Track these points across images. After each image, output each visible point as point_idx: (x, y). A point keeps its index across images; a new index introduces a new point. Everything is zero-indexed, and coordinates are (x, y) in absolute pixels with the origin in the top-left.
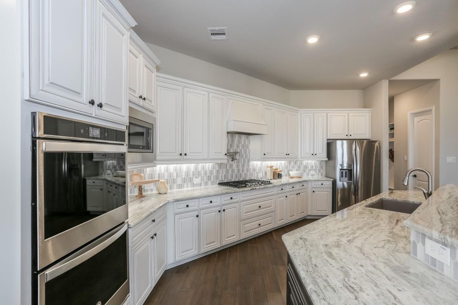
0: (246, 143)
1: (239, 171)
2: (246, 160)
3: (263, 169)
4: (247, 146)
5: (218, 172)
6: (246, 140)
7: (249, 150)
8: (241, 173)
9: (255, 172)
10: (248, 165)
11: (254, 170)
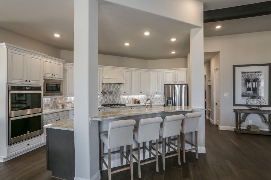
0: (118, 87)
1: (114, 100)
2: (118, 95)
3: (129, 99)
4: (119, 89)
5: (102, 100)
6: (118, 86)
7: (120, 91)
8: (115, 100)
9: (124, 101)
10: (119, 97)
11: (123, 99)
